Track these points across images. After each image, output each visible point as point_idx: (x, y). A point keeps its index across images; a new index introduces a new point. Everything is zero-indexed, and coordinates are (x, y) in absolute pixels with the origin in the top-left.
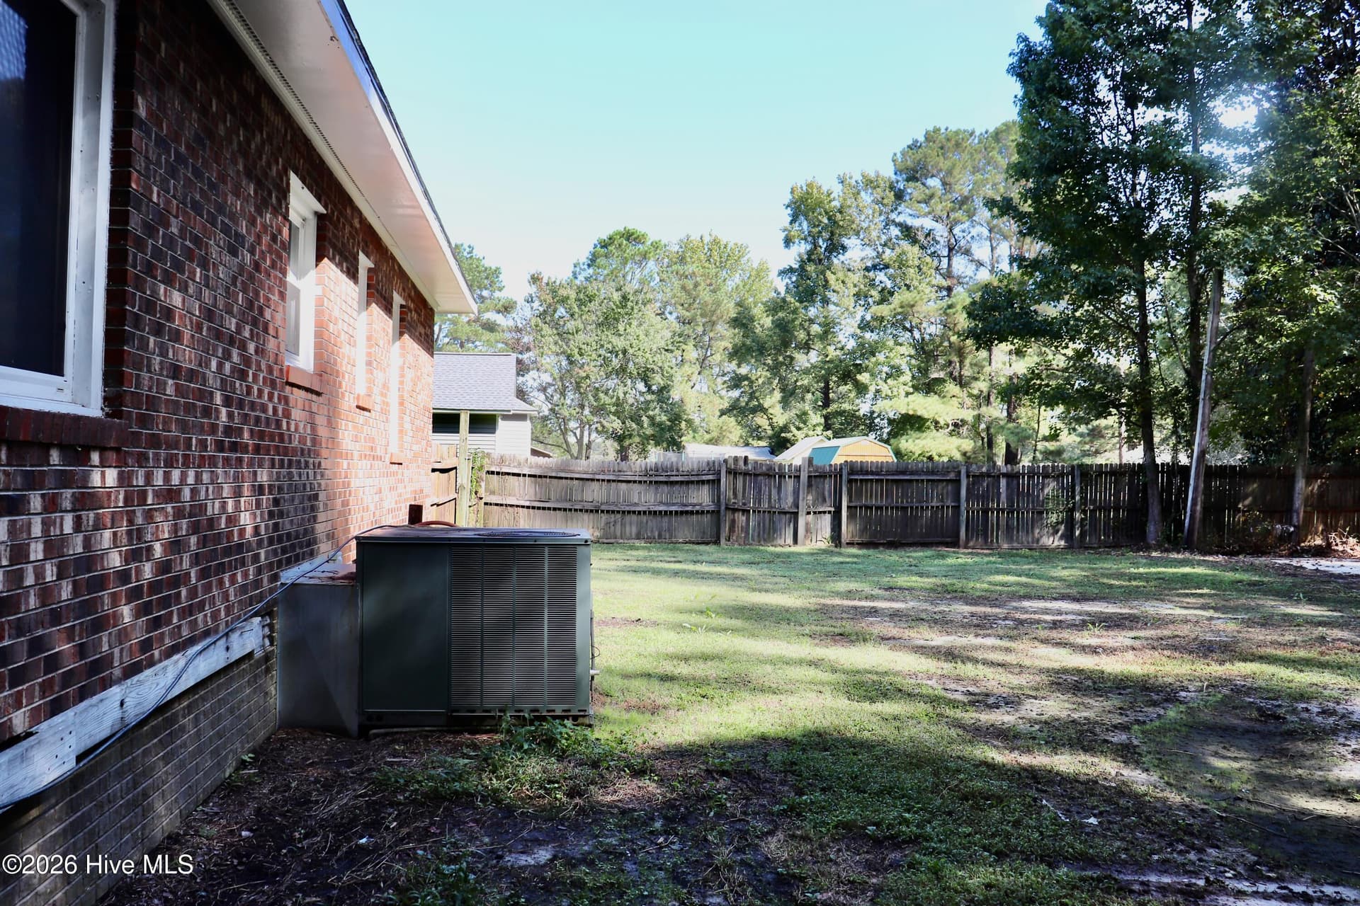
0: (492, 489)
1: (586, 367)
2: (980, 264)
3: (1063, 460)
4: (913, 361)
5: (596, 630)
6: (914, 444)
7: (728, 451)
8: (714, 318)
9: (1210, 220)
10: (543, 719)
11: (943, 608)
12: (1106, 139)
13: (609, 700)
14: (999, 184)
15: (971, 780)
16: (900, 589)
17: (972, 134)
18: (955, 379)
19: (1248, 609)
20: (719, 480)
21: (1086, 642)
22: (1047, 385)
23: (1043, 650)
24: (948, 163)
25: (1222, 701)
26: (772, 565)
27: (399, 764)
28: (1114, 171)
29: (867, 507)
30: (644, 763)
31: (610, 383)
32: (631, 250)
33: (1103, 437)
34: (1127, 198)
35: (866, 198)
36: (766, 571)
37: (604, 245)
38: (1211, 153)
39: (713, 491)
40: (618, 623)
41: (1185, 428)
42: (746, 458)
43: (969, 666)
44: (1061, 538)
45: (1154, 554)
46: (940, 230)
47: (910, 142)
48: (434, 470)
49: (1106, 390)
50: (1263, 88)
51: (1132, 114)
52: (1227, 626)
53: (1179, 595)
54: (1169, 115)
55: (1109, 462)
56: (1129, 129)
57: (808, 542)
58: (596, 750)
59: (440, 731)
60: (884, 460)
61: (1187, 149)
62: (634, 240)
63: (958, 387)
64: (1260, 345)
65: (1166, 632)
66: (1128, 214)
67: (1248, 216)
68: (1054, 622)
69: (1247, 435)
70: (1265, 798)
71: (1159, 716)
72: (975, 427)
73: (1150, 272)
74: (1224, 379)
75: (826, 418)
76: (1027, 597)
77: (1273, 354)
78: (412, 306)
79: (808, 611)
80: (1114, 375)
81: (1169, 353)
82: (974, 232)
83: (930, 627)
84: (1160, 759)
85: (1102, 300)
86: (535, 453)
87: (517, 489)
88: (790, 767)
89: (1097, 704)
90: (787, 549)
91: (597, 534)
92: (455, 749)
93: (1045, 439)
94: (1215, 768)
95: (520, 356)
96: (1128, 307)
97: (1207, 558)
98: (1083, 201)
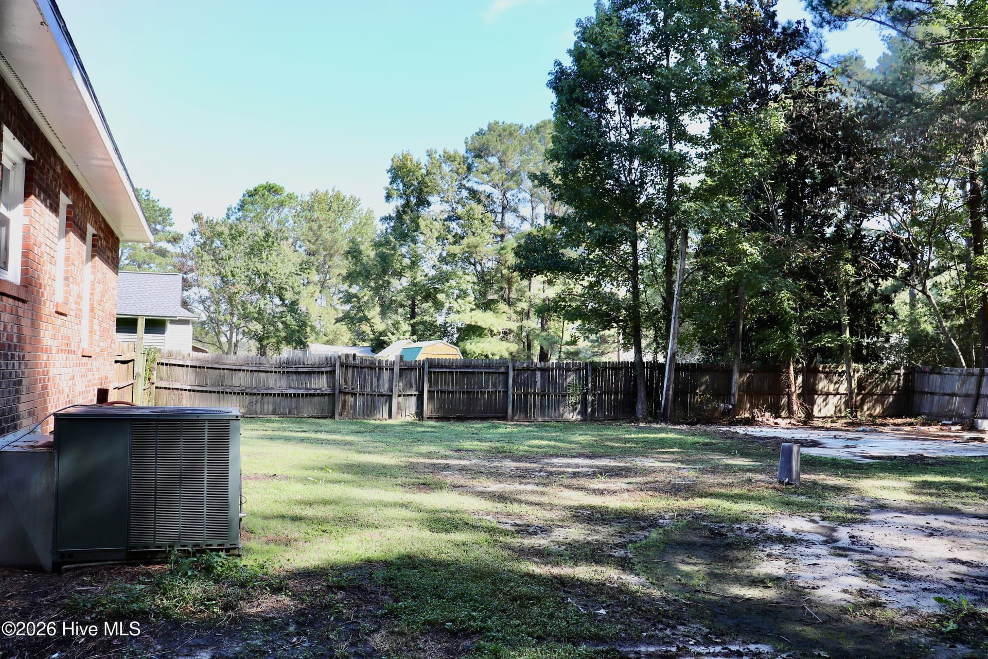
0: (162, 377)
1: (237, 286)
2: (524, 219)
3: (580, 359)
4: (476, 287)
5: (243, 483)
6: (476, 347)
7: (341, 350)
8: (332, 252)
9: (680, 196)
10: (204, 551)
11: (496, 464)
12: (612, 137)
13: (253, 535)
14: (538, 163)
15: (518, 587)
16: (466, 451)
17: (521, 127)
18: (505, 300)
19: (703, 462)
20: (334, 371)
21: (596, 487)
22: (570, 306)
23: (567, 493)
24: (504, 147)
25: (687, 525)
26: (373, 434)
27: (87, 592)
28: (617, 158)
29: (442, 392)
30: (281, 582)
31: (254, 298)
32: (271, 199)
33: (607, 343)
34: (626, 178)
35: (446, 168)
36: (368, 438)
37: (251, 195)
38: (681, 151)
39: (330, 380)
40: (259, 478)
41: (662, 337)
42: (354, 355)
43: (516, 505)
44: (578, 414)
45: (641, 425)
46: (497, 194)
47: (478, 130)
48: (116, 362)
49: (610, 310)
50: (713, 109)
51: (630, 120)
52: (689, 474)
53: (658, 453)
54: (654, 123)
55: (610, 360)
56: (627, 131)
57: (399, 416)
58: (244, 574)
59: (120, 564)
60: (455, 357)
61: (666, 146)
62: (274, 192)
63: (507, 306)
64: (711, 282)
65: (650, 479)
66: (626, 189)
67: (704, 194)
68: (574, 473)
69: (702, 342)
70: (714, 590)
71: (646, 537)
72: (518, 335)
73: (640, 229)
74: (688, 304)
75: (413, 326)
76: (556, 455)
77: (719, 288)
78: (102, 235)
79: (400, 467)
80: (615, 300)
81: (652, 285)
82: (520, 196)
83: (488, 478)
84: (647, 567)
85: (608, 248)
86: (195, 349)
87: (181, 377)
88: (389, 582)
89: (604, 530)
90: (384, 422)
91: (243, 410)
92: (133, 578)
93: (567, 343)
94: (682, 571)
95: (185, 276)
96: (625, 253)
97: (676, 427)
98: (595, 179)
